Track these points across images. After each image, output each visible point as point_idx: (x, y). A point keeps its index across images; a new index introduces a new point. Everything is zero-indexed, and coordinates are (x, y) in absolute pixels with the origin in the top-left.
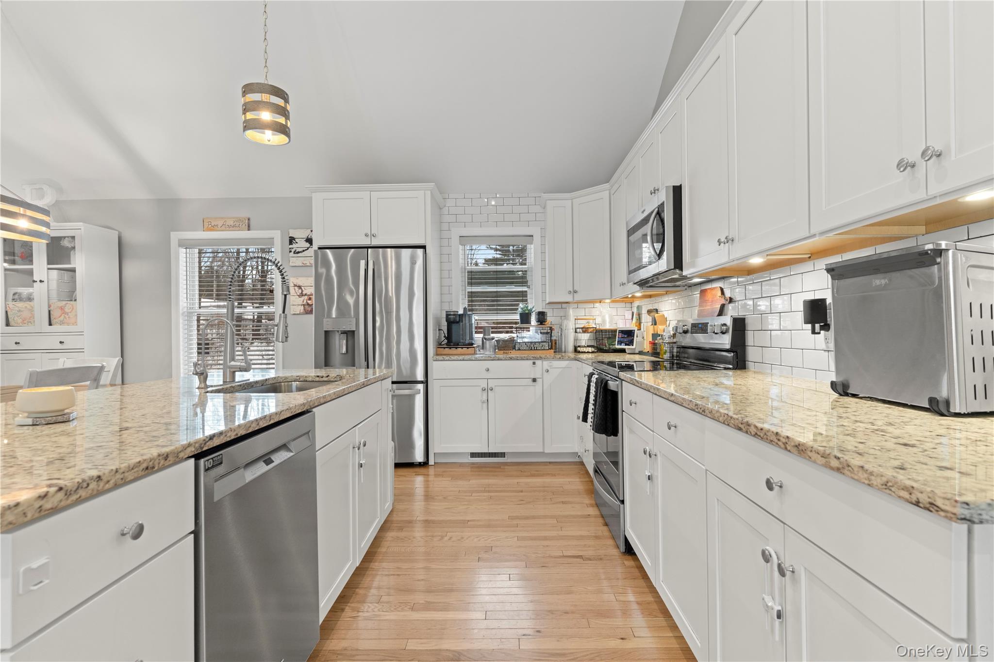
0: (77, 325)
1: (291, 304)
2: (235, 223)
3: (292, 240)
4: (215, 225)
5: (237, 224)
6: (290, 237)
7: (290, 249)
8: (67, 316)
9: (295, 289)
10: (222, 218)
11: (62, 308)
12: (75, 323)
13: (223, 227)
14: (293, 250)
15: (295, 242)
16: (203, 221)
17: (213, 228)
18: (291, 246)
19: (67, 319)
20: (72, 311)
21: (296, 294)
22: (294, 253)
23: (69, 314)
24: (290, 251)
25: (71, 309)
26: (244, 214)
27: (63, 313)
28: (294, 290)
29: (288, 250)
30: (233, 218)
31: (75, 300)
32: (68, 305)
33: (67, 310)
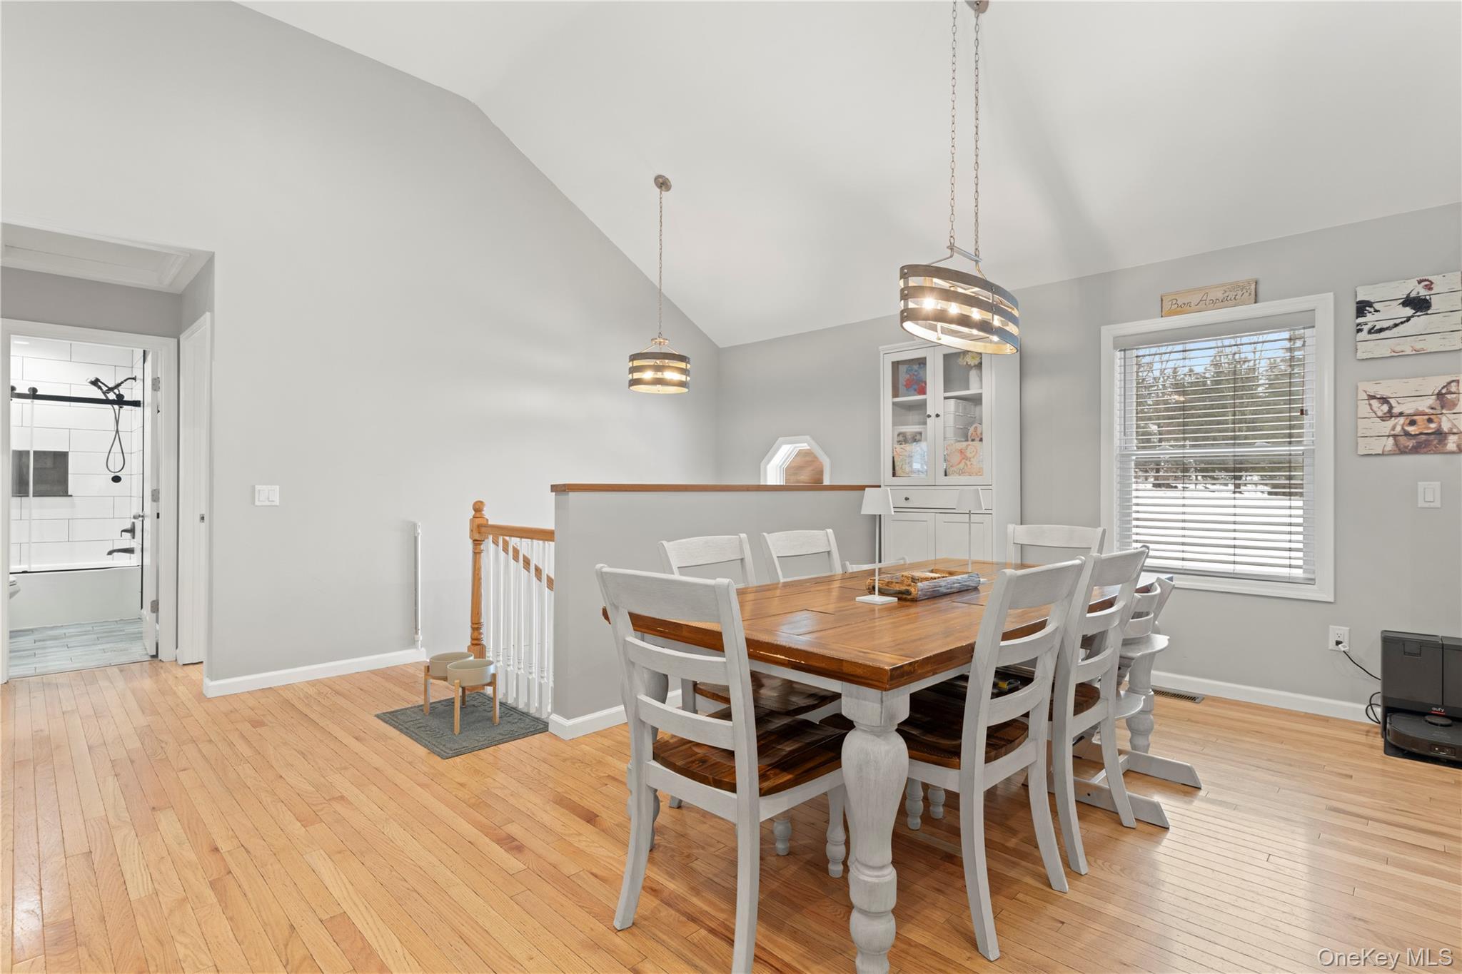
0: (981, 475)
1: (1359, 435)
2: (1226, 294)
3: (1362, 308)
4: (1184, 304)
5: (1232, 295)
6: (1358, 303)
7: (1358, 325)
8: (969, 463)
9: (1370, 405)
10: (1200, 289)
11: (961, 452)
12: (979, 472)
13: (1202, 305)
14: (1366, 328)
15: (1372, 310)
16: (1162, 300)
17: (1180, 310)
18: (1360, 320)
19: (969, 466)
20: (975, 454)
21: (1374, 415)
22: (1370, 332)
23: (972, 459)
24: (1359, 331)
25: (974, 454)
26: (1243, 274)
27: (964, 459)
28: (1368, 407)
29: (1354, 329)
30: (1223, 285)
31: (981, 440)
32: (970, 447)
33: (969, 455)
